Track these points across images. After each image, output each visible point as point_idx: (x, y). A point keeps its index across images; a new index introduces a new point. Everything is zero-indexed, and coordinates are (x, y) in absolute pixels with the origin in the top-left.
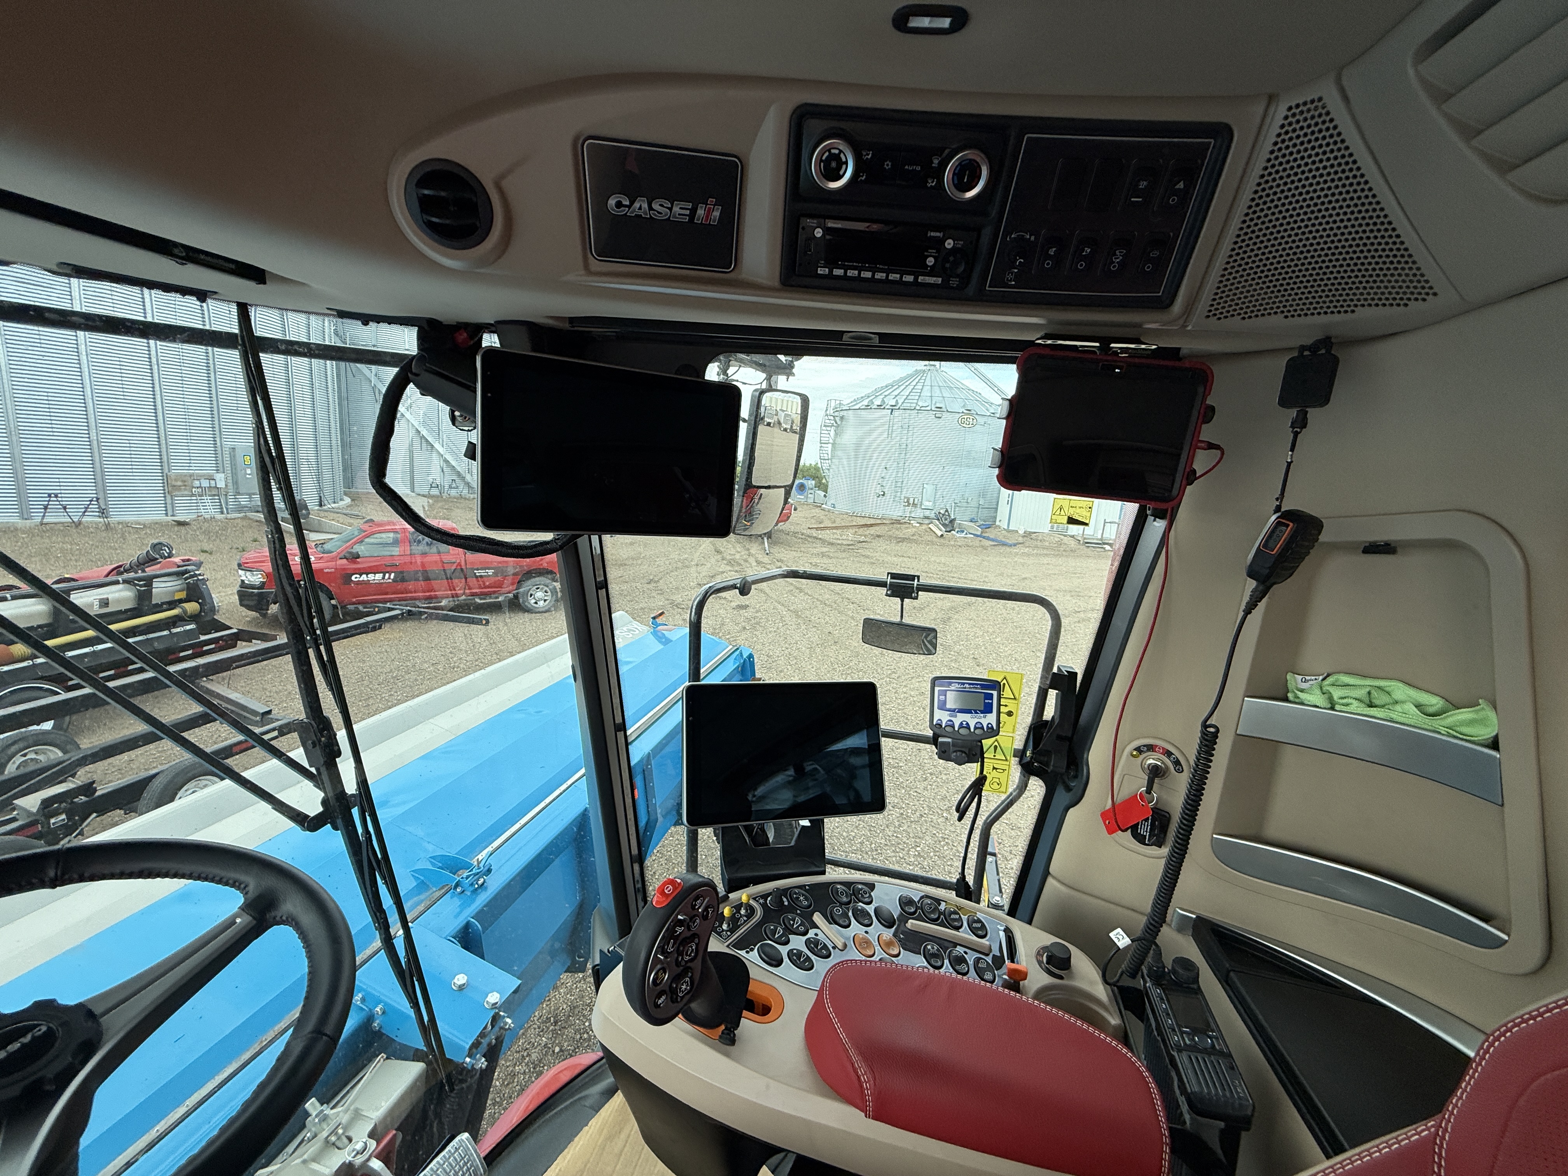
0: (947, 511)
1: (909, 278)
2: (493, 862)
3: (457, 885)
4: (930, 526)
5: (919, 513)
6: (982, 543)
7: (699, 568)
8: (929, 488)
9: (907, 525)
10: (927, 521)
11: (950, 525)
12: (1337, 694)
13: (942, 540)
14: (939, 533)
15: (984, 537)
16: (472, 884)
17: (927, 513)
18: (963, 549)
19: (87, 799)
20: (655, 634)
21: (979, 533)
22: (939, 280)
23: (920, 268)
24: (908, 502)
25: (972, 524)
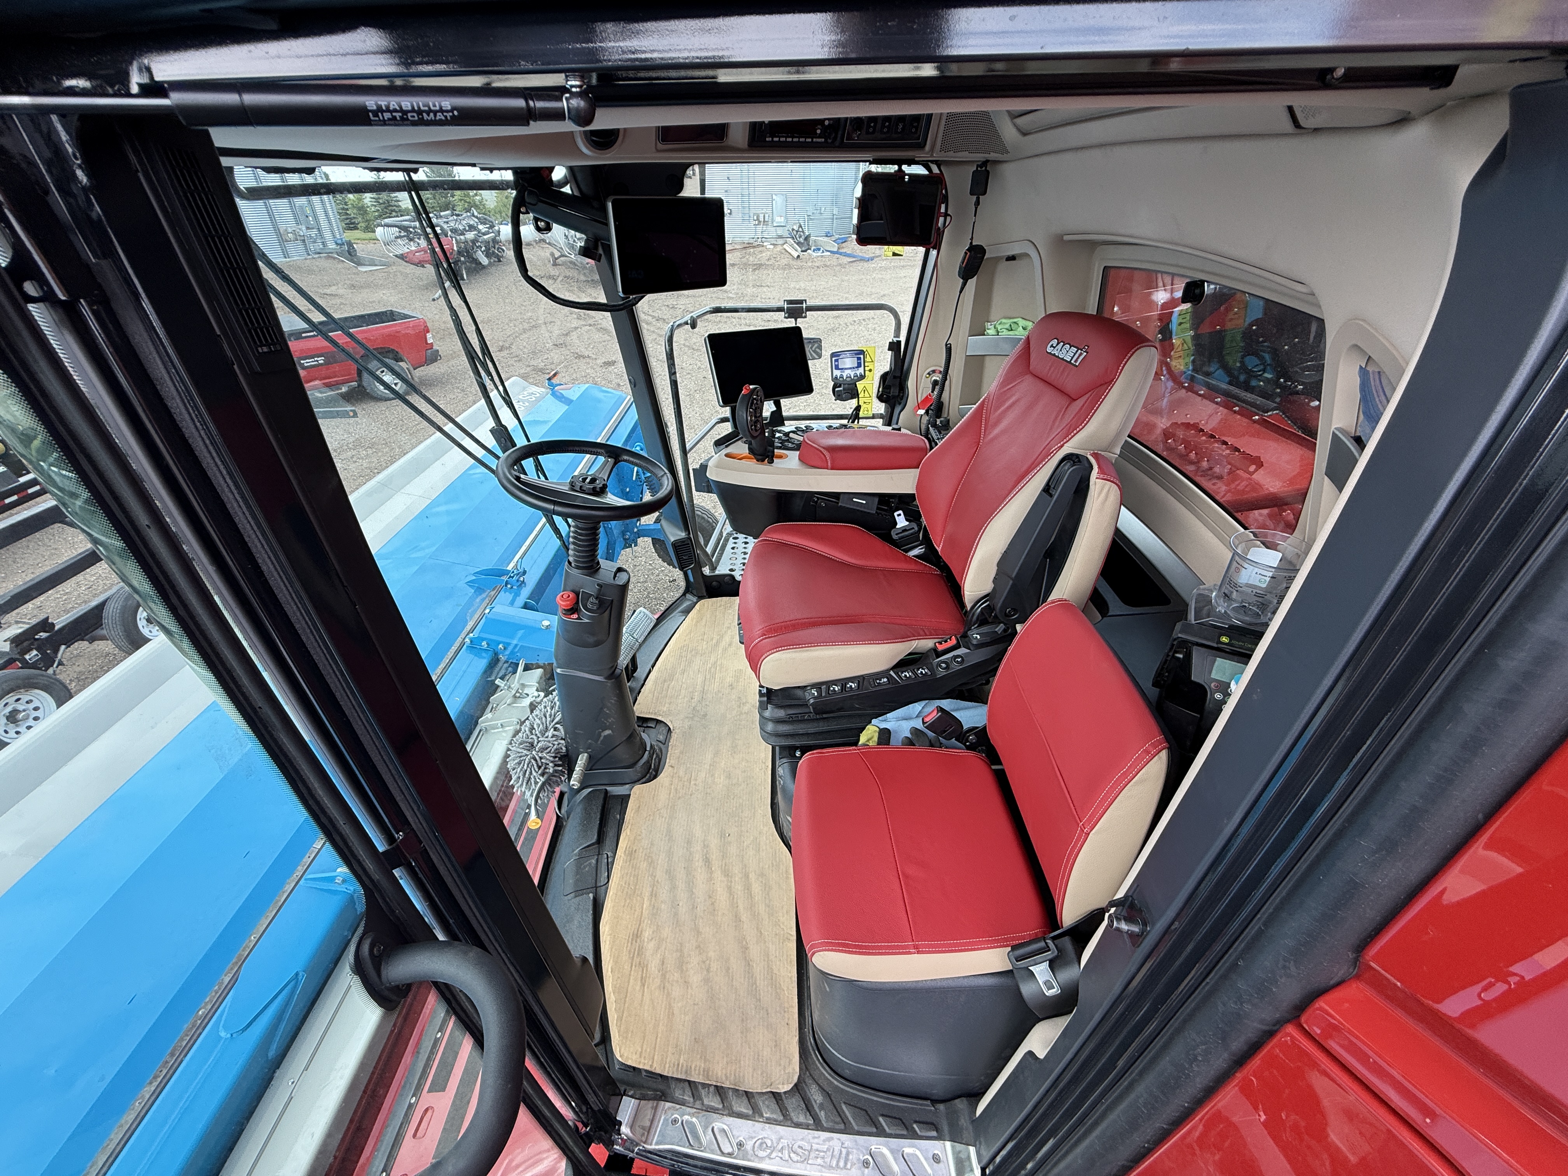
0: (800, 226)
1: (810, 140)
2: (525, 565)
3: (507, 583)
4: (785, 246)
5: (771, 232)
6: (840, 262)
7: (549, 327)
8: (778, 200)
9: (760, 249)
10: (780, 241)
11: (805, 243)
12: (999, 327)
13: (799, 263)
14: (795, 254)
15: (841, 254)
16: (518, 581)
17: (780, 231)
18: (821, 270)
19: (48, 634)
20: (554, 394)
21: (835, 250)
22: (823, 140)
23: (813, 135)
24: (758, 219)
25: (826, 239)
